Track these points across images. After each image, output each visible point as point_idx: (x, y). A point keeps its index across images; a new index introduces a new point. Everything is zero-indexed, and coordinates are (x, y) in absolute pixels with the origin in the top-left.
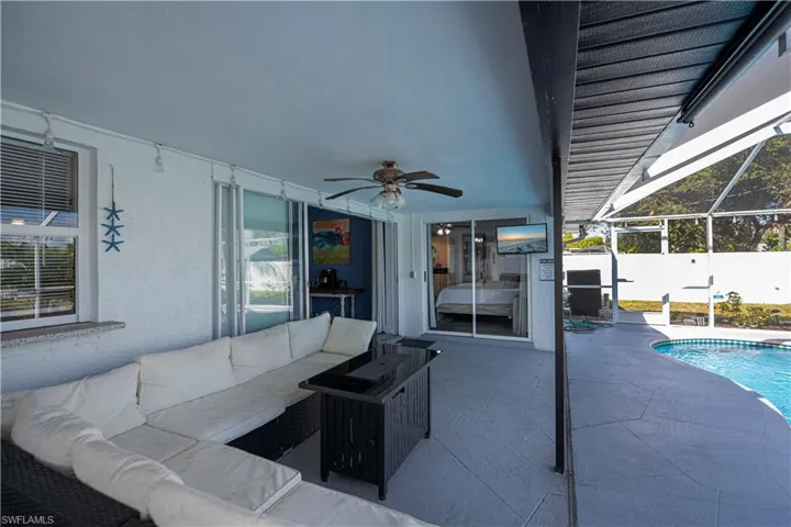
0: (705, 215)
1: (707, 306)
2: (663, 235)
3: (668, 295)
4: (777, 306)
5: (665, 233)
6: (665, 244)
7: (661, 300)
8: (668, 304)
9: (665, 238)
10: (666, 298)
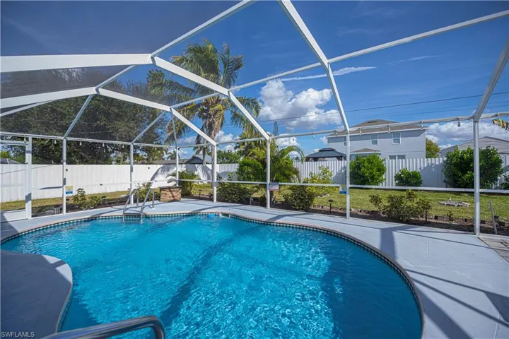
0: (62, 138)
1: (62, 199)
2: (27, 149)
3: (30, 195)
4: (105, 193)
5: (29, 147)
6: (29, 157)
7: (24, 199)
8: (30, 202)
9: (28, 152)
10: (28, 197)
